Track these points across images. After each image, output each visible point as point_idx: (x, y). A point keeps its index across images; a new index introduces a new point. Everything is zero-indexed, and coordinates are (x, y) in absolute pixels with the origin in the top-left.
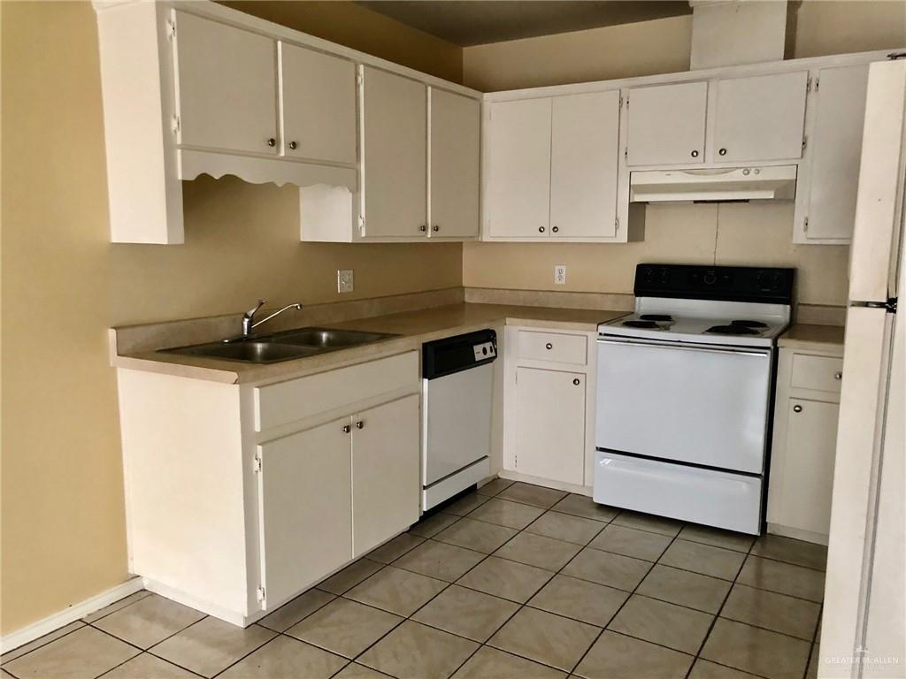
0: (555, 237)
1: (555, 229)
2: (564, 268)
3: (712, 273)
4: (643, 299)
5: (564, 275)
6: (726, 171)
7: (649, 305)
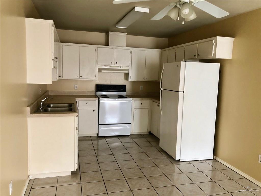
0: (81, 79)
1: (81, 77)
2: (77, 85)
3: (112, 86)
4: (98, 92)
5: (77, 87)
6: (117, 67)
7: (99, 93)
